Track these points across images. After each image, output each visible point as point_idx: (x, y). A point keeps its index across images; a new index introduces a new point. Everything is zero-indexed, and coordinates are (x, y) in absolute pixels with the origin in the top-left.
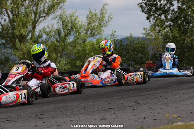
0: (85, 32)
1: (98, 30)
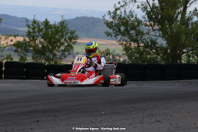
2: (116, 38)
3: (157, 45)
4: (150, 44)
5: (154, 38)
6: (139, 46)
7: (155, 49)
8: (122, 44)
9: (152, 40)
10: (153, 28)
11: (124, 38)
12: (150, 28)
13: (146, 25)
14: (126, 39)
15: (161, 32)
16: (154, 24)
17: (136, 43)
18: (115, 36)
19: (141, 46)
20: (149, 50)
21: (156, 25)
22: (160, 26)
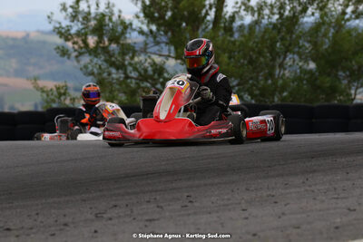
2: (78, 61)
3: (166, 75)
4: (150, 73)
5: (158, 60)
6: (127, 77)
8: (92, 74)
9: (154, 64)
10: (155, 37)
11: (95, 60)
12: (151, 39)
13: (141, 32)
14: (100, 62)
15: (172, 48)
16: (158, 30)
17: (120, 71)
18: (77, 57)
19: (132, 78)
20: (149, 85)
21: (162, 33)
22: (170, 34)
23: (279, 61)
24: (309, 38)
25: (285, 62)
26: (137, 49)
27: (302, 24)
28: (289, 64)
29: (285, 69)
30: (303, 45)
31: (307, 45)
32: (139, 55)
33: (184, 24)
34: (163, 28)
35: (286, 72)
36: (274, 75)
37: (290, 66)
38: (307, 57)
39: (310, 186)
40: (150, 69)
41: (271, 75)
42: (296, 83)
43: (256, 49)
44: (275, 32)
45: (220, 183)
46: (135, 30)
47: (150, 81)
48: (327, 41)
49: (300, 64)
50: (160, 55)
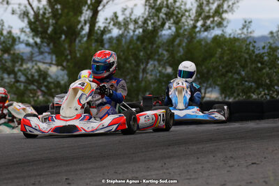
0: (192, 22)
1: (216, 19)
3: (49, 79)
4: (37, 77)
5: (42, 66)
6: (17, 81)
7: (46, 86)
9: (39, 70)
10: (39, 48)
12: (36, 50)
13: (28, 44)
15: (54, 57)
16: (42, 42)
17: (11, 76)
19: (21, 82)
20: (35, 88)
21: (45, 44)
22: (51, 45)
23: (142, 67)
24: (167, 48)
25: (148, 67)
26: (24, 58)
27: (161, 36)
28: (151, 69)
29: (147, 73)
30: (162, 54)
31: (165, 53)
32: (27, 63)
33: (63, 37)
34: (45, 40)
35: (148, 75)
36: (138, 78)
37: (152, 71)
38: (165, 63)
39: (167, 169)
40: (36, 74)
41: (136, 78)
42: (156, 85)
43: (123, 57)
44: (139, 43)
45: (93, 168)
46: (22, 42)
47: (36, 84)
48: (181, 49)
49: (160, 69)
50: (44, 63)
